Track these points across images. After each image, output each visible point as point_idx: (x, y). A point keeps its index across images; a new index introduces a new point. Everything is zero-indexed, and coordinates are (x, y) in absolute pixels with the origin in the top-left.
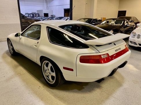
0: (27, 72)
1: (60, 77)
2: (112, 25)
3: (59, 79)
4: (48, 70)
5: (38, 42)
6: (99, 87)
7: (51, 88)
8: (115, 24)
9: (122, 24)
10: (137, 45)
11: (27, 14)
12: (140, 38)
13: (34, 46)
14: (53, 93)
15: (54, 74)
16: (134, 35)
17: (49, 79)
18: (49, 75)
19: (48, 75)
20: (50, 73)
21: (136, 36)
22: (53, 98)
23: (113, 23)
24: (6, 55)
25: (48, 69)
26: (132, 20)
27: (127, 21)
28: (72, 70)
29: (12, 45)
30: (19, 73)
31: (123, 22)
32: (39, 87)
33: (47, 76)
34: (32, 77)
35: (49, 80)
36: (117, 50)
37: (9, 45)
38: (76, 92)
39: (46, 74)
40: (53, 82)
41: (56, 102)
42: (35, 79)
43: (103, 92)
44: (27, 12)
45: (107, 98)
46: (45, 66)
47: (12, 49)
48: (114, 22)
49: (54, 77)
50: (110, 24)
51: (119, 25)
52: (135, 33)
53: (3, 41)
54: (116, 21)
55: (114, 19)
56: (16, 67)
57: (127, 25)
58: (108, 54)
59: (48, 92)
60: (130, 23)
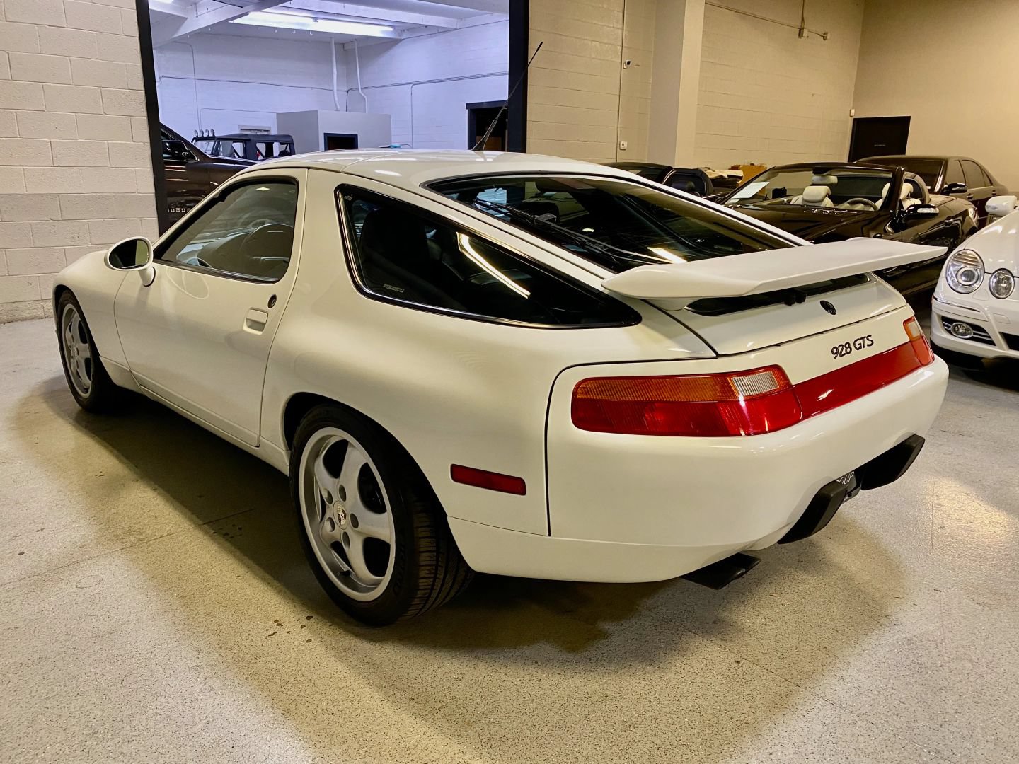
0: (186, 524)
1: (425, 545)
2: (809, 209)
3: (425, 559)
4: (344, 498)
5: (273, 298)
6: (715, 627)
7: (357, 635)
8: (828, 203)
9: (879, 203)
10: (992, 343)
11: (208, 139)
12: (1014, 291)
13: (246, 328)
14: (373, 666)
15: (383, 526)
16: (969, 275)
17: (345, 568)
18: (346, 535)
19: (338, 534)
20: (355, 522)
21: (987, 281)
22: (373, 698)
23: (815, 192)
24: (43, 408)
25: (342, 491)
26: (950, 181)
27: (919, 179)
28: (515, 486)
29: (85, 335)
30: (129, 532)
31: (887, 186)
32: (271, 623)
33: (337, 547)
34: (224, 555)
35: (346, 576)
36: (847, 346)
37: (68, 335)
38: (547, 662)
39: (328, 526)
40: (377, 584)
41: (393, 733)
42: (242, 570)
43: (745, 666)
44: (206, 128)
45: (780, 705)
46: (320, 469)
47: (87, 361)
48: (824, 190)
49: (387, 546)
50: (797, 201)
51: (860, 207)
52: (977, 261)
53: (23, 320)
54: (834, 179)
55: (820, 169)
56: (108, 488)
57: (917, 207)
58: (776, 370)
59: (339, 658)
60: (936, 199)
